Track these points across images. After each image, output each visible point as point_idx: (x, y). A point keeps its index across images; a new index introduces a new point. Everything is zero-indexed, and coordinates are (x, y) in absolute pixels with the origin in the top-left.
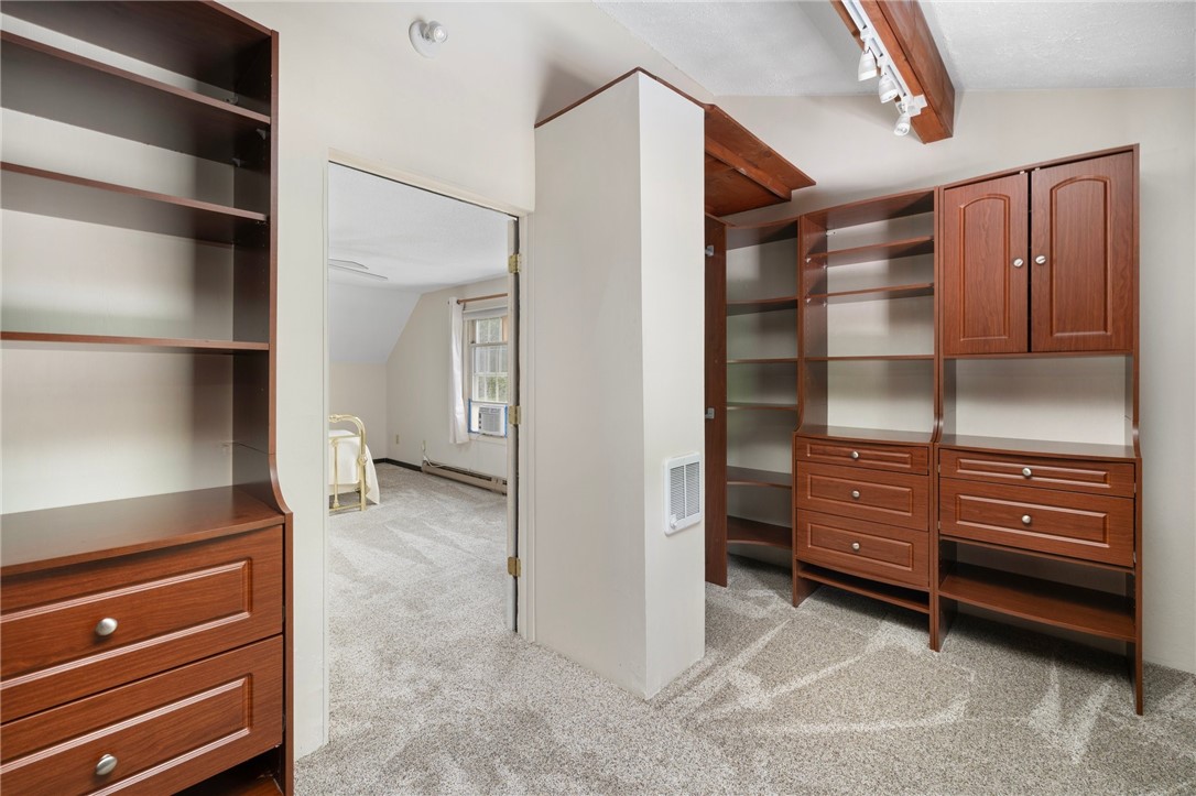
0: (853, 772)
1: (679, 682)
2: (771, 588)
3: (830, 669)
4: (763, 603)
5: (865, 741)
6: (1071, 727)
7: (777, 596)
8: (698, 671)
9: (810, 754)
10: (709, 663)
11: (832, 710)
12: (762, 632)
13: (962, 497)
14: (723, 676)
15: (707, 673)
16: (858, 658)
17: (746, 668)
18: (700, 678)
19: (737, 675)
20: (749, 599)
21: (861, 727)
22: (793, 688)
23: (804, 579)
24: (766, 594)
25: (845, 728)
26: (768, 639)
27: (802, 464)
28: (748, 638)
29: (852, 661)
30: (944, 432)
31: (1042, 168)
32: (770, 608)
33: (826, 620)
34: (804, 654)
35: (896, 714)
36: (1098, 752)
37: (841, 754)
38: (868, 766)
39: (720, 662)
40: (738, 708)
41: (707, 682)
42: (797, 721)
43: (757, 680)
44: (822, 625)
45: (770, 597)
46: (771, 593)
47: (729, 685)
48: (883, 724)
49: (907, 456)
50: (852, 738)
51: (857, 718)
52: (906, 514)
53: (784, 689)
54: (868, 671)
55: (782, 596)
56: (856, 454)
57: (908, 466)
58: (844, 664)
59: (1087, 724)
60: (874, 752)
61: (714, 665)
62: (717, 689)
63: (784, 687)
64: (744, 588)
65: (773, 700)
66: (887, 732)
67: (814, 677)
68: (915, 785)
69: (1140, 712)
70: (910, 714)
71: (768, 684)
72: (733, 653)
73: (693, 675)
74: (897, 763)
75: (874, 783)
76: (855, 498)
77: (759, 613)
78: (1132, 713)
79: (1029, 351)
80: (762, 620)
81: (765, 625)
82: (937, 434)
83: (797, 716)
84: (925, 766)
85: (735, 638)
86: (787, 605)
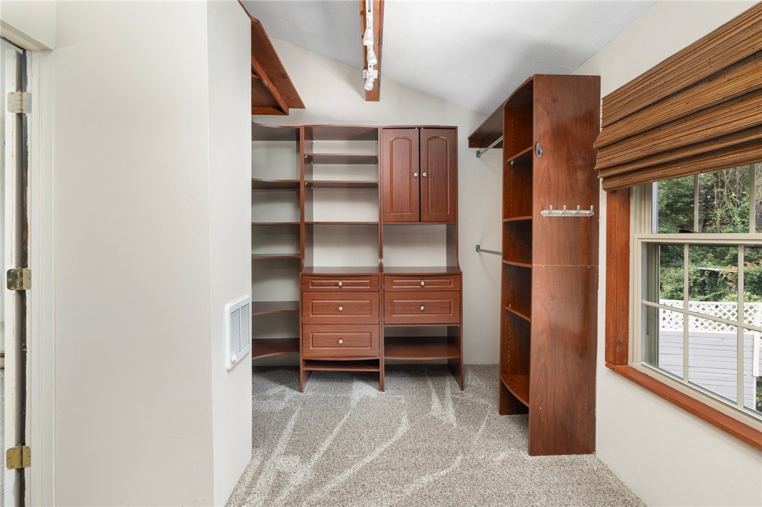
0: (376, 493)
1: (239, 492)
2: (282, 383)
3: (338, 428)
4: (280, 397)
5: (374, 467)
6: (446, 409)
7: (287, 389)
8: (251, 474)
9: (349, 496)
10: (257, 463)
11: (350, 456)
12: (287, 420)
13: (395, 301)
14: (272, 467)
15: (259, 472)
16: (349, 413)
17: (286, 453)
18: (255, 479)
19: (282, 461)
20: (269, 398)
21: (368, 460)
22: (322, 452)
23: (307, 371)
24: (280, 390)
25: (361, 465)
26: (293, 423)
27: (307, 293)
28: (280, 427)
29: (347, 417)
30: (384, 266)
31: (424, 128)
32: (286, 399)
33: (324, 395)
34: (319, 425)
35: (381, 440)
36: (459, 417)
37: (366, 484)
38: (382, 483)
39: (266, 458)
40: (292, 489)
41: (262, 480)
42: (334, 476)
43: (297, 459)
44: (322, 399)
45: (283, 391)
46: (282, 388)
47: (279, 474)
48: (378, 450)
49: (368, 281)
50: (367, 469)
51: (364, 455)
52: (368, 316)
53: (317, 456)
54: (357, 419)
55: (291, 387)
56: (341, 284)
57: (369, 287)
58: (344, 420)
59: (450, 404)
60: (381, 472)
61: (262, 463)
62: (271, 482)
63: (316, 455)
64: (264, 391)
65: (313, 468)
66: (381, 454)
67: (331, 437)
68: (407, 481)
69: (462, 390)
70: (387, 436)
71: (305, 458)
72: (273, 446)
73: (248, 479)
74: (394, 472)
75: (389, 494)
76: (341, 311)
77: (280, 406)
78: (459, 391)
79: (420, 221)
80: (284, 410)
81: (287, 413)
82: (381, 267)
83: (332, 472)
84: (406, 466)
85: (270, 433)
86: (296, 393)
